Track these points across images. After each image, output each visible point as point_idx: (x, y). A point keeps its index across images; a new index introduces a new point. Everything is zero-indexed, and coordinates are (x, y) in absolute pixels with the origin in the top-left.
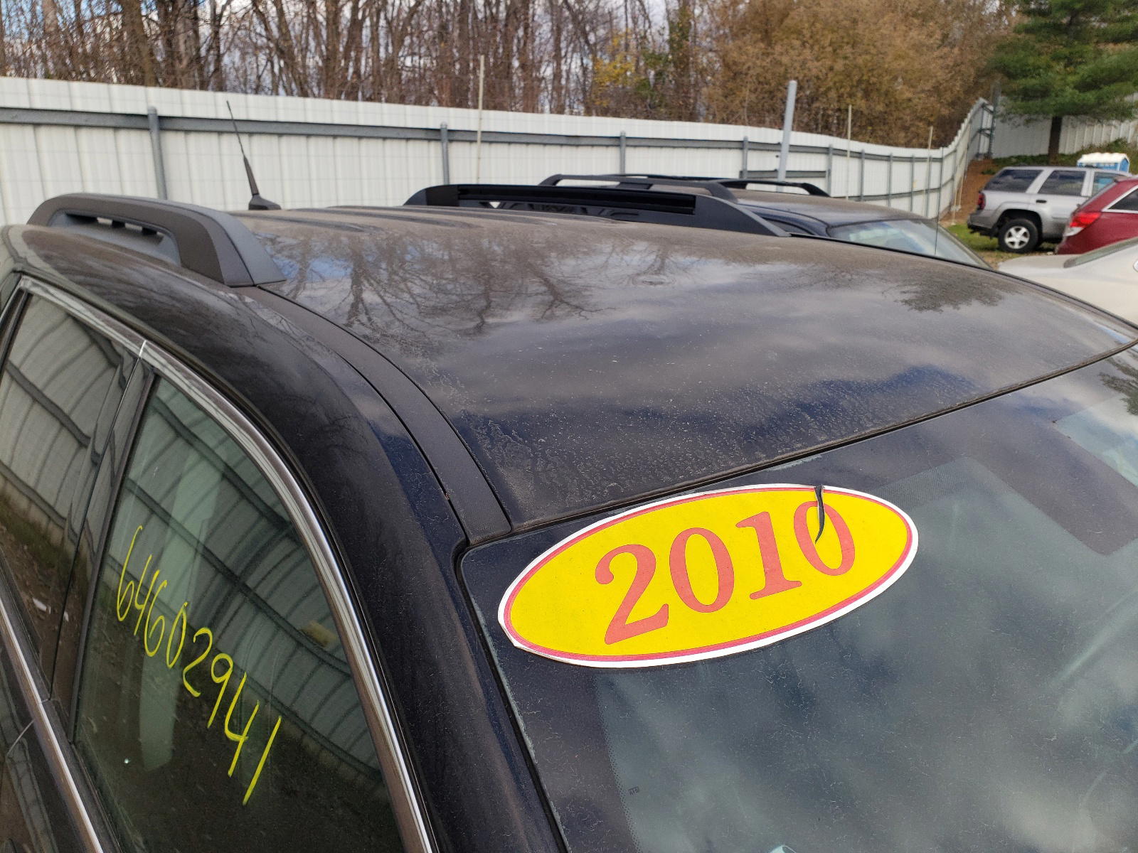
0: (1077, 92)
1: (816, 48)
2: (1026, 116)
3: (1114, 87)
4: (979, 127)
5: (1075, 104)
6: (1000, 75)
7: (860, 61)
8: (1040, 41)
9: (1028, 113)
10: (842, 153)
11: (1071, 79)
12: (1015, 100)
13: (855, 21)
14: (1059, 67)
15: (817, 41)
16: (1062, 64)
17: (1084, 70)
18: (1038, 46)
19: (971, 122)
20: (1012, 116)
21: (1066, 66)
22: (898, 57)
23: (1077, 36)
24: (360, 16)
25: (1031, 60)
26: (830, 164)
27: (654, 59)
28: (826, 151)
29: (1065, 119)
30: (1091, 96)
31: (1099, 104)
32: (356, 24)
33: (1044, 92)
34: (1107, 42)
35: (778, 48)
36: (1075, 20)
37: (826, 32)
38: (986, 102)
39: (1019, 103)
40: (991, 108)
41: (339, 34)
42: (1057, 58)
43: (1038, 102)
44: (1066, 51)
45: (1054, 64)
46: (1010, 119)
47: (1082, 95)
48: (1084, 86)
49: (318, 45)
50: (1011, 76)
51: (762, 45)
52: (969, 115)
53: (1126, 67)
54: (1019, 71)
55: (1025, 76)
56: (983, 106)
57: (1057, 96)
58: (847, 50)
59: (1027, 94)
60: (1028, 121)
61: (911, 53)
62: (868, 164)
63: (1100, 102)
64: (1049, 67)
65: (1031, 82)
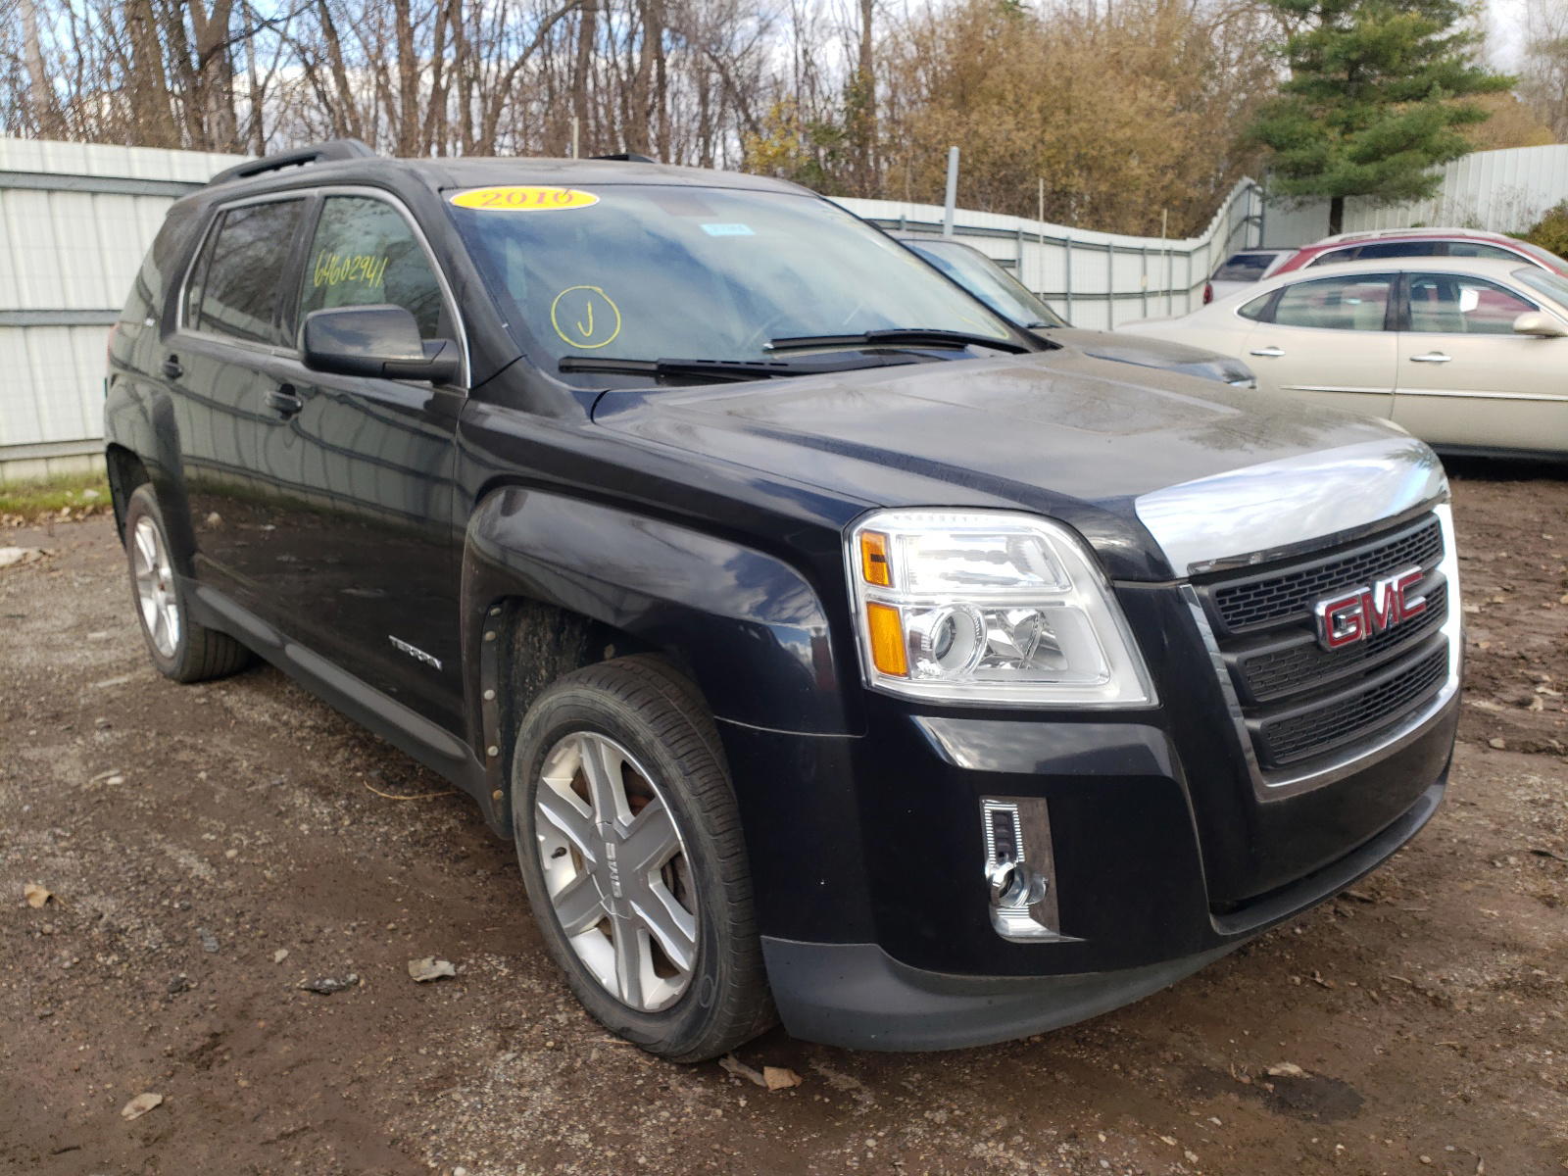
0: (1354, 165)
1: (1022, 115)
2: (1299, 198)
3: (1398, 157)
4: (1244, 214)
5: (1350, 180)
6: (1266, 147)
7: (1075, 130)
8: (1311, 103)
9: (1298, 194)
10: (1032, 238)
11: (1349, 148)
12: (1281, 178)
13: (1069, 82)
14: (1334, 134)
15: (1022, 106)
16: (1337, 130)
17: (1361, 139)
18: (1308, 108)
19: (1231, 207)
20: (1281, 198)
21: (1343, 134)
22: (1123, 125)
23: (1359, 95)
24: (443, 82)
25: (1299, 127)
26: (1020, 251)
27: (823, 133)
28: (1015, 235)
29: (1347, 201)
30: (1370, 170)
31: (1382, 180)
32: (439, 95)
33: (1317, 167)
34: (1397, 100)
35: (975, 116)
36: (1354, 76)
37: (1033, 95)
38: (1253, 182)
39: (1286, 181)
40: (1259, 189)
41: (416, 105)
42: (1331, 124)
43: (1312, 180)
44: (1342, 114)
45: (1328, 131)
46: (1280, 203)
47: (1359, 170)
48: (1362, 159)
49: (392, 121)
50: (1280, 148)
51: (956, 113)
52: (1229, 199)
53: (1413, 132)
54: (1285, 141)
55: (1293, 148)
56: (1250, 187)
57: (1331, 171)
58: (1060, 117)
59: (1298, 170)
60: (1301, 204)
61: (1140, 119)
62: (1077, 255)
63: (1382, 177)
64: (1322, 135)
65: (1299, 154)
